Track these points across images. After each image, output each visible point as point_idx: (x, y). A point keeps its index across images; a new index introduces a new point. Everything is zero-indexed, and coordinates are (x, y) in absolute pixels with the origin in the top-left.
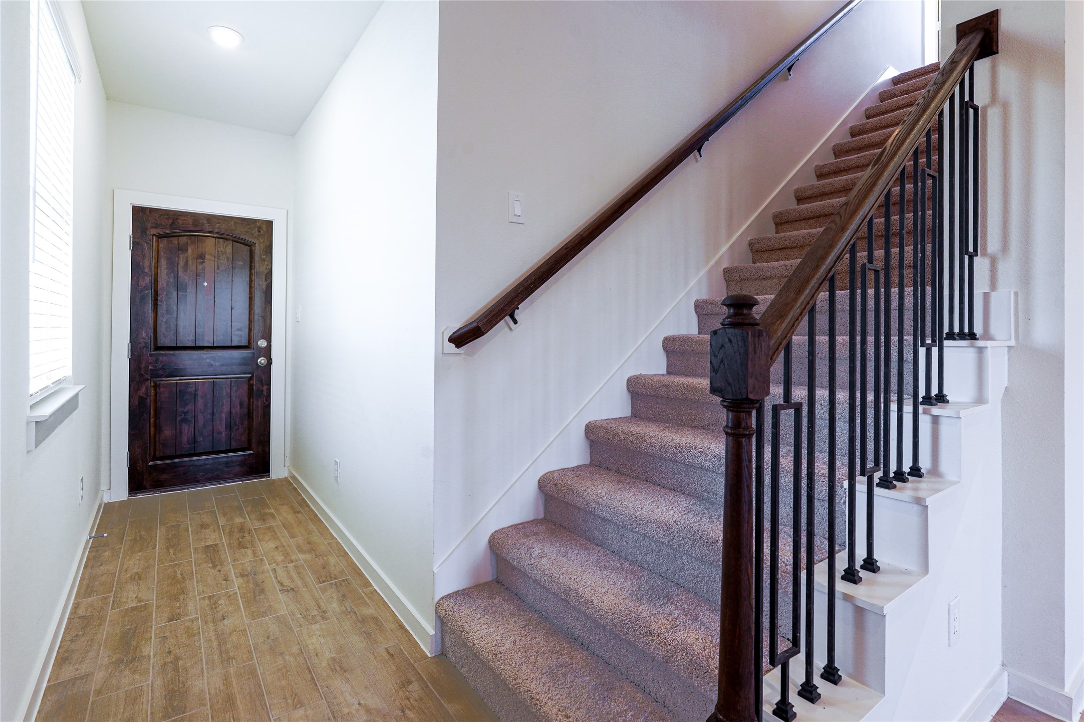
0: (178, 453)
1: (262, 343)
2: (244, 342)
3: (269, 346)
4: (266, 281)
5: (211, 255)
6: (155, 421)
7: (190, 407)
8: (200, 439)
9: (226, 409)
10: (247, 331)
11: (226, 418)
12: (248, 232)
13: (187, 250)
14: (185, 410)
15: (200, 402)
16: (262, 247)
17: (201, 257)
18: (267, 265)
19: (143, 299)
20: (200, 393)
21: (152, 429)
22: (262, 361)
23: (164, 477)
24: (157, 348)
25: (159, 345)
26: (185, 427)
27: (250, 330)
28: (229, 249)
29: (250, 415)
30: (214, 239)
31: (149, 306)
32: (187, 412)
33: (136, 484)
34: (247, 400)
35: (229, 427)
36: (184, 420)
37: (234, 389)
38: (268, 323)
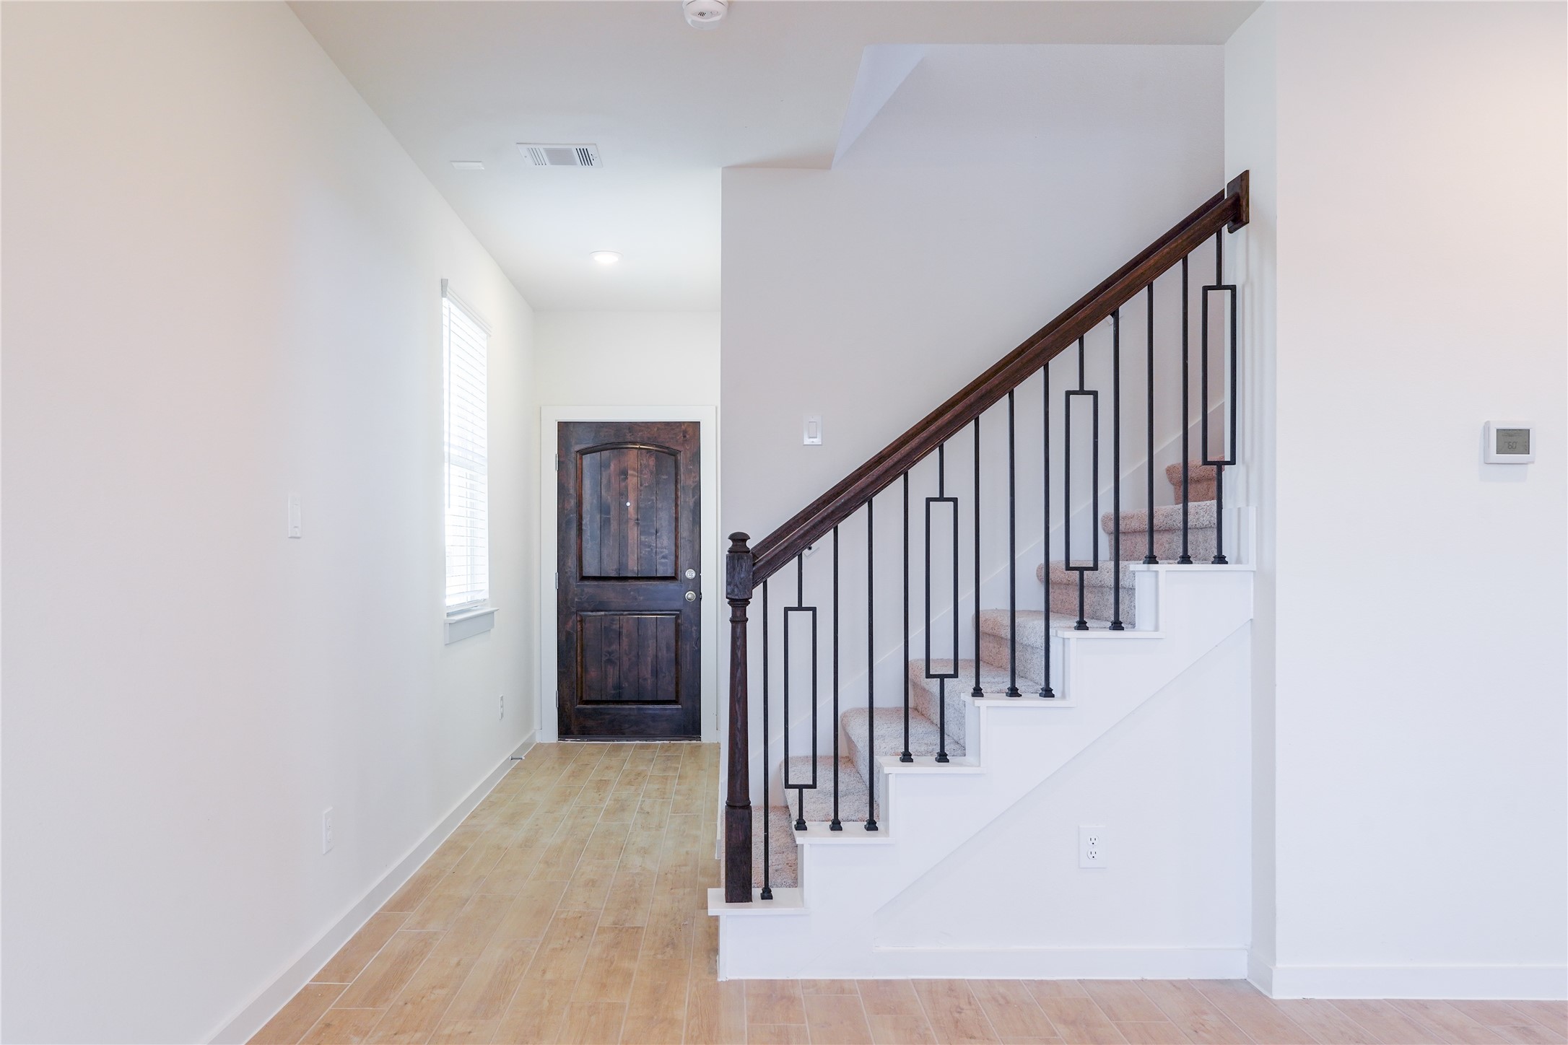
0: (604, 699)
1: (690, 574)
2: (670, 573)
3: (698, 577)
4: (693, 496)
5: (634, 469)
6: (582, 659)
7: (615, 647)
8: (625, 685)
9: (651, 651)
10: (673, 558)
11: (652, 662)
12: (672, 438)
13: (609, 466)
14: (610, 650)
15: (625, 641)
16: (688, 455)
17: (624, 473)
18: (695, 477)
19: (568, 522)
20: (624, 631)
21: (579, 669)
22: (690, 595)
23: (590, 723)
24: (584, 578)
25: (584, 575)
26: (610, 670)
27: (677, 557)
28: (652, 462)
29: (677, 662)
30: (636, 451)
31: (573, 533)
32: (612, 652)
33: (567, 728)
34: (674, 644)
35: (656, 673)
36: (610, 661)
37: (659, 629)
38: (697, 546)
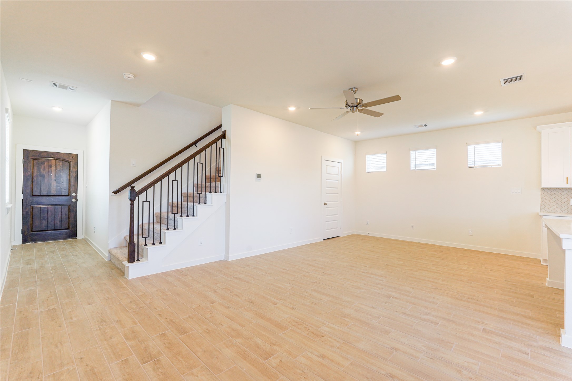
0: (41, 230)
1: (74, 194)
2: (67, 194)
3: (76, 196)
4: (75, 174)
5: (54, 165)
6: (32, 219)
7: (46, 215)
8: (49, 225)
9: (60, 216)
10: (68, 190)
11: (60, 218)
12: (68, 158)
13: (45, 164)
14: (44, 216)
15: (50, 213)
16: (74, 163)
17: (50, 166)
18: (76, 169)
19: (27, 180)
20: (49, 211)
21: (31, 222)
22: (74, 200)
23: (35, 237)
24: (33, 195)
25: (34, 194)
26: (44, 221)
27: (69, 190)
28: (61, 163)
29: (69, 218)
30: (55, 160)
31: (30, 182)
32: (45, 216)
33: (25, 240)
34: (68, 213)
35: (61, 221)
36: (44, 219)
37: (63, 209)
38: (76, 187)
